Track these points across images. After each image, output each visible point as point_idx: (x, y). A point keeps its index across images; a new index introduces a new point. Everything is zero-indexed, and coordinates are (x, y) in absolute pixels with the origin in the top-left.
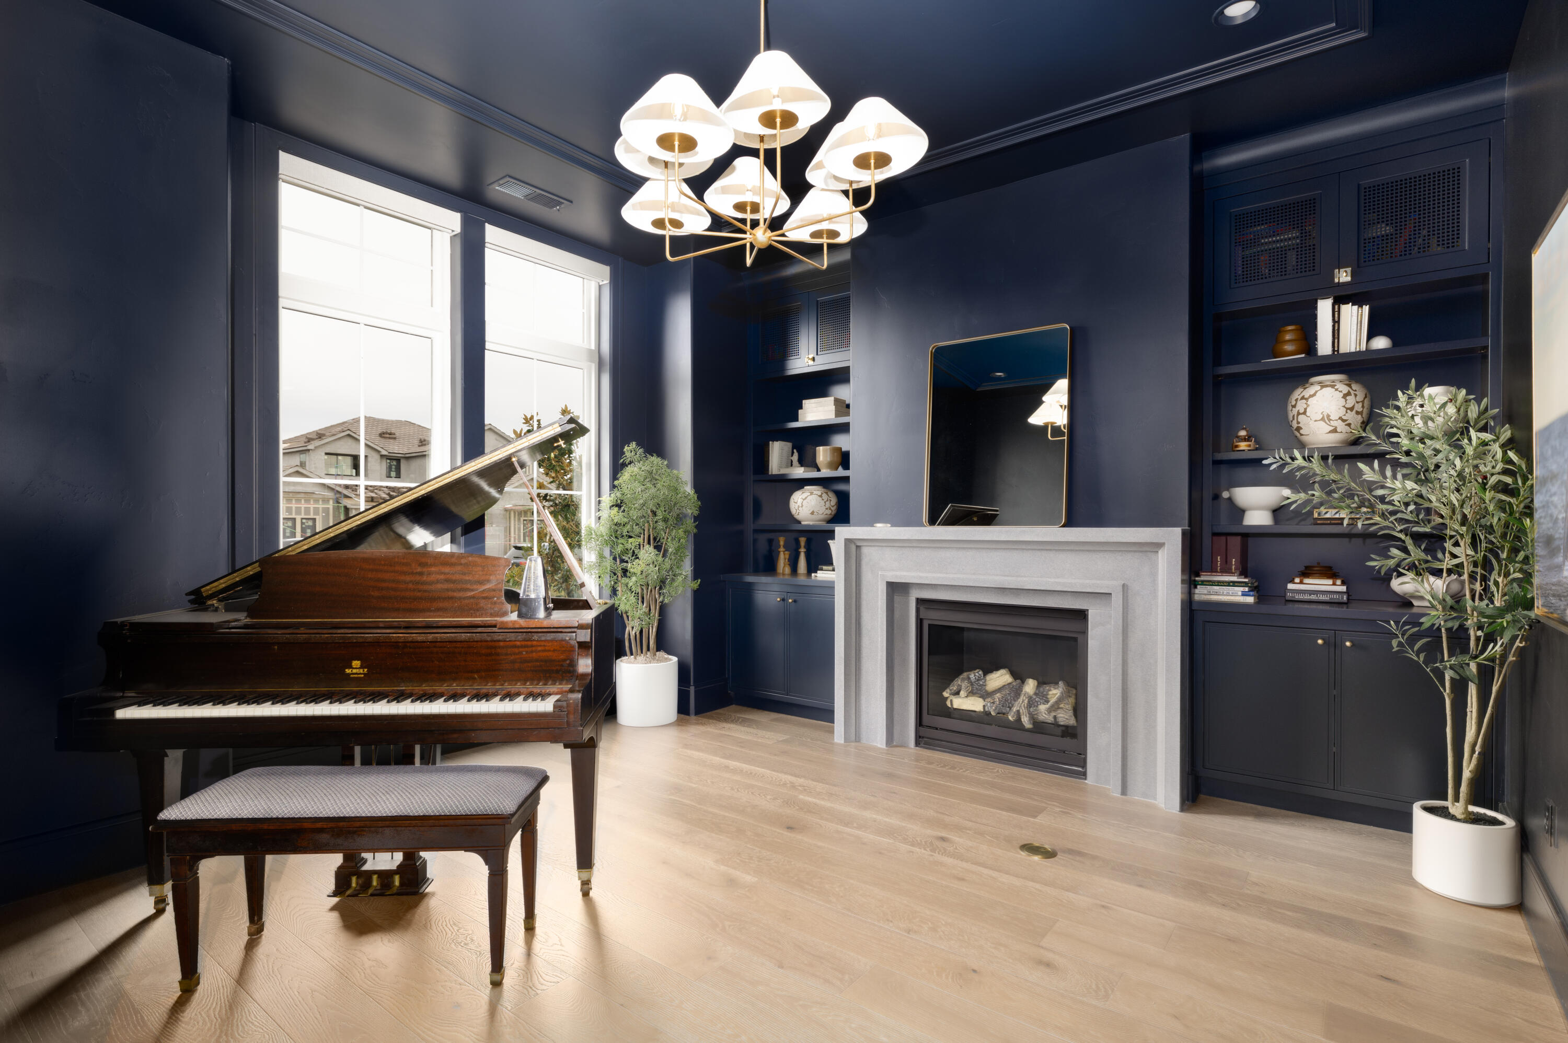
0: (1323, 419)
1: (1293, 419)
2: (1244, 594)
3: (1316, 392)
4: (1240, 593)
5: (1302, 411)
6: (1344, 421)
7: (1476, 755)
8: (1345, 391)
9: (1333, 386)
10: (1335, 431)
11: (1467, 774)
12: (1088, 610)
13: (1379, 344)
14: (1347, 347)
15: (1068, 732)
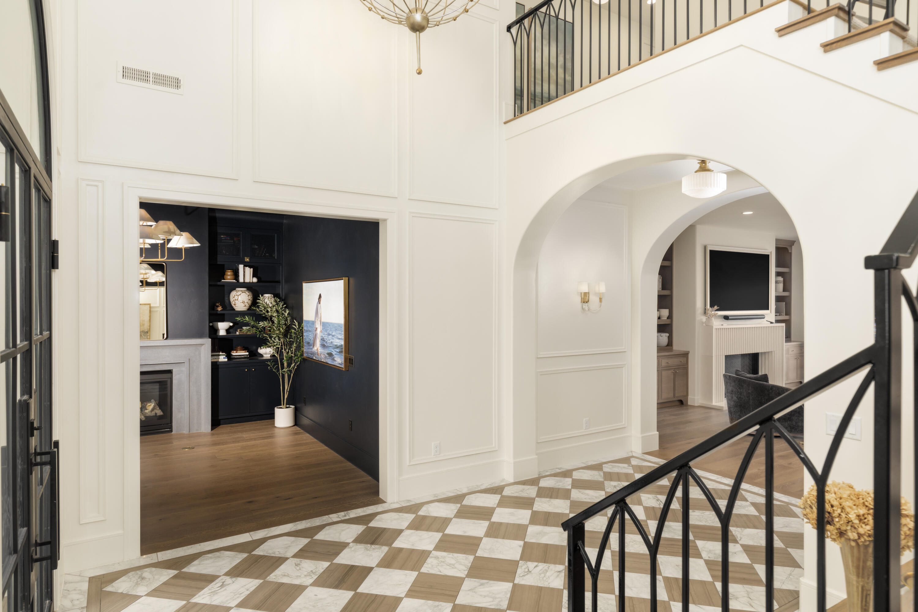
0: (242, 302)
1: (233, 301)
2: (224, 358)
3: (241, 294)
4: (223, 358)
5: (236, 299)
6: (248, 303)
7: (288, 392)
8: (248, 295)
9: (245, 293)
10: (245, 306)
11: (286, 397)
12: (172, 370)
13: (255, 280)
14: (247, 280)
15: (160, 417)
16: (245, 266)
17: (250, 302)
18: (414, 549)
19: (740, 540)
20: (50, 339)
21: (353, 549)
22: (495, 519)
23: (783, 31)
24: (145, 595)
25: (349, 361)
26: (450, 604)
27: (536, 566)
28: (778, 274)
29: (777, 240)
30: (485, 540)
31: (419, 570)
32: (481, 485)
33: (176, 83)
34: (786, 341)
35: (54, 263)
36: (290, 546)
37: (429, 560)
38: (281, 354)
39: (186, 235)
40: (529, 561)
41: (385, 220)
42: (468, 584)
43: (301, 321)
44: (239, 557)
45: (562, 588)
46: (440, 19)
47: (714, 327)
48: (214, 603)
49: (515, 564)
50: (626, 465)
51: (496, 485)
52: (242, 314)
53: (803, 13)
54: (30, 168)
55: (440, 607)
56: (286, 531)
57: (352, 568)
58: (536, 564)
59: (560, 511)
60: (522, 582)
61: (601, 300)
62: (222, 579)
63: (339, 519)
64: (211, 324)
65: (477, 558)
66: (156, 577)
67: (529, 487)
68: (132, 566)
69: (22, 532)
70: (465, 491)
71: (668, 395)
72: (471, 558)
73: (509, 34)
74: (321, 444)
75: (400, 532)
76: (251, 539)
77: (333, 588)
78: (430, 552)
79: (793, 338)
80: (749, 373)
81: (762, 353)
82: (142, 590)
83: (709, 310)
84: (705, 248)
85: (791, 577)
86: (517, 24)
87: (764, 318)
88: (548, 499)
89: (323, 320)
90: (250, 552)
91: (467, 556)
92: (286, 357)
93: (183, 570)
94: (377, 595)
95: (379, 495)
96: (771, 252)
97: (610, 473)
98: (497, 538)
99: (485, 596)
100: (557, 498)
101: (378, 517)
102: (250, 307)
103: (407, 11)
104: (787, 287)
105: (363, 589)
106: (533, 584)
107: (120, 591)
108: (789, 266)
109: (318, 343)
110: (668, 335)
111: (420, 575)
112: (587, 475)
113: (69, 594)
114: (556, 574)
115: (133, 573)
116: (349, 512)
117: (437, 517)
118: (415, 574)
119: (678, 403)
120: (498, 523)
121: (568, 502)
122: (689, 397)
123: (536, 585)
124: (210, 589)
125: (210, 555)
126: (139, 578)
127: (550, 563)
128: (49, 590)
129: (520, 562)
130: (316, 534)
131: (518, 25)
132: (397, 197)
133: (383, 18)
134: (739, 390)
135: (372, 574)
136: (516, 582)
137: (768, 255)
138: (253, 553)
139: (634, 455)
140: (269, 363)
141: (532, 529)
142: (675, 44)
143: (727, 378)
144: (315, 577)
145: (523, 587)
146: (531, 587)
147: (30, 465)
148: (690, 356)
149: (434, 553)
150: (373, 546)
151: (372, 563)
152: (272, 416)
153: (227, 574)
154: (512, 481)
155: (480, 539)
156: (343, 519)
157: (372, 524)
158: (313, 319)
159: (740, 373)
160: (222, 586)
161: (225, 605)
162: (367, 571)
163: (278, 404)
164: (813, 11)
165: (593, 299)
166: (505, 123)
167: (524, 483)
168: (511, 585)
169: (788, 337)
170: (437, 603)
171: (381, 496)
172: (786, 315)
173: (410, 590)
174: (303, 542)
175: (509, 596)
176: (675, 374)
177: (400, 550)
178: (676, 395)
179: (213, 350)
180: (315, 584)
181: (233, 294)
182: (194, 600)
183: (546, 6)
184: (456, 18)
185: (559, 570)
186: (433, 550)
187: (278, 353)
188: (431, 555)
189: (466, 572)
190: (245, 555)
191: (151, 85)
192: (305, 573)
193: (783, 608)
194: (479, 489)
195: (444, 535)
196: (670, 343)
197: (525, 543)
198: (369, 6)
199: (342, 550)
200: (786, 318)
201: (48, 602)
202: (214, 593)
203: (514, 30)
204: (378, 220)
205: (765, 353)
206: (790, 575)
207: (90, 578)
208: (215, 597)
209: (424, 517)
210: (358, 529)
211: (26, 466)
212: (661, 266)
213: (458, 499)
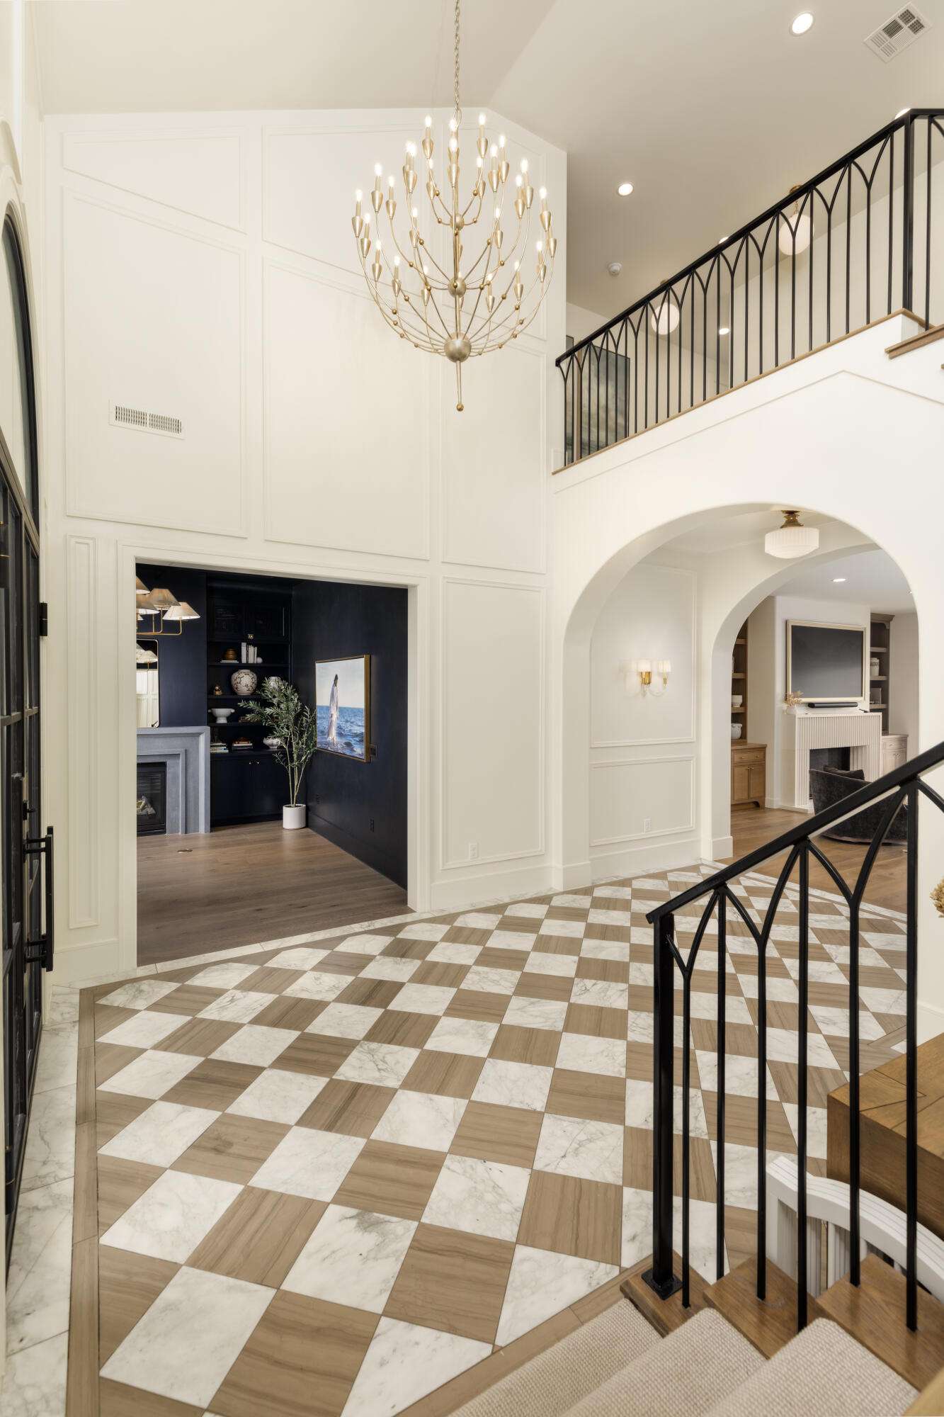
0: (246, 685)
1: (236, 683)
2: (225, 749)
3: (244, 676)
4: (223, 749)
5: (239, 681)
6: (252, 686)
7: (298, 788)
8: (252, 677)
9: (249, 674)
10: (248, 689)
12: (166, 762)
13: (260, 660)
14: (251, 661)
15: (152, 816)
16: (248, 644)
17: (254, 686)
18: (450, 964)
19: (836, 958)
20: (38, 715)
21: (380, 962)
22: (543, 931)
23: (894, 352)
24: (145, 1010)
25: (370, 751)
26: (495, 1024)
27: (595, 984)
28: (873, 655)
29: (873, 615)
30: (533, 955)
31: (458, 987)
32: (526, 894)
33: (176, 426)
34: (883, 734)
35: (42, 629)
36: (307, 958)
37: (469, 976)
38: (290, 746)
39: (184, 605)
40: (586, 977)
41: (415, 587)
42: (516, 1002)
43: (313, 707)
44: (249, 970)
45: (626, 1008)
46: (483, 346)
47: (797, 717)
48: (224, 1019)
49: (570, 981)
50: (694, 874)
51: (543, 894)
52: (247, 699)
53: (919, 330)
54: (21, 514)
55: (484, 1027)
56: (303, 942)
57: (380, 984)
58: (594, 981)
59: (619, 924)
60: (580, 1002)
61: (665, 681)
62: (232, 994)
63: (363, 930)
64: (209, 711)
65: (524, 975)
66: (156, 990)
67: (581, 897)
68: (128, 978)
69: (16, 926)
70: (507, 900)
71: (743, 796)
72: (518, 974)
73: (558, 369)
74: (338, 848)
75: (433, 944)
76: (262, 950)
77: (360, 1005)
78: (470, 967)
79: (890, 730)
80: (839, 769)
81: (854, 747)
82: (140, 1004)
83: (790, 696)
84: (786, 623)
85: (899, 1000)
86: (567, 357)
87: (856, 706)
88: (604, 910)
89: (339, 705)
90: (262, 965)
91: (513, 972)
92: (296, 749)
93: (186, 983)
94: (410, 1013)
95: (407, 904)
96: (865, 629)
97: (676, 882)
98: (547, 952)
99: (536, 1016)
100: (614, 909)
101: (407, 928)
102: (255, 691)
103: (446, 336)
104: (884, 670)
105: (393, 1006)
106: (592, 1004)
107: (116, 1005)
108: (886, 645)
109: (334, 731)
110: (741, 725)
111: (460, 992)
112: (649, 885)
113: (58, 1007)
114: (619, 993)
115: (129, 985)
116: (374, 921)
117: (476, 929)
118: (453, 991)
119: (752, 806)
120: (546, 936)
121: (628, 915)
122: (766, 798)
123: (596, 1004)
124: (218, 1004)
125: (216, 967)
126: (137, 991)
127: (611, 981)
128: (38, 1000)
129: (576, 979)
130: (336, 946)
131: (569, 358)
132: (428, 558)
133: (416, 346)
134: (829, 789)
135: (403, 989)
136: (572, 1001)
137: (862, 632)
138: (266, 965)
139: (704, 862)
140: (276, 755)
141: (587, 943)
142: (761, 372)
143: (815, 776)
144: (339, 993)
145: (581, 1007)
146: (590, 1007)
147: (22, 852)
148: (768, 751)
149: (474, 968)
150: (403, 960)
151: (403, 978)
152: (279, 817)
153: (236, 988)
154: (561, 890)
155: (528, 953)
156: (367, 929)
157: (401, 936)
158: (328, 705)
159: (830, 769)
160: (232, 1000)
161: (236, 1022)
162: (398, 987)
163: (287, 802)
164: (932, 327)
165: (655, 679)
166: (554, 474)
167: (575, 892)
168: (566, 1004)
169: (885, 730)
170: (480, 1023)
171: (410, 904)
172: (883, 703)
173: (448, 1008)
174: (322, 954)
175: (564, 1016)
176: (750, 771)
177: (435, 964)
178: (751, 796)
179: (213, 740)
180: (338, 1000)
181: (236, 675)
182: (201, 1015)
183: (603, 334)
184: (502, 345)
185: (622, 989)
186: (473, 965)
187: (286, 743)
188: (471, 970)
189: (513, 990)
190: (256, 968)
191: (148, 428)
192: (327, 988)
193: (891, 1035)
194: (523, 898)
195: (485, 949)
196: (744, 735)
197: (580, 959)
198: (401, 332)
199: (368, 964)
200: (883, 706)
201: (36, 1013)
202: (223, 1008)
203: (564, 364)
204: (407, 586)
205: (857, 747)
206: (898, 998)
207: (81, 990)
208: (224, 1013)
209: (461, 929)
210: (386, 941)
211: (18, 853)
212: (735, 645)
213: (499, 909)
